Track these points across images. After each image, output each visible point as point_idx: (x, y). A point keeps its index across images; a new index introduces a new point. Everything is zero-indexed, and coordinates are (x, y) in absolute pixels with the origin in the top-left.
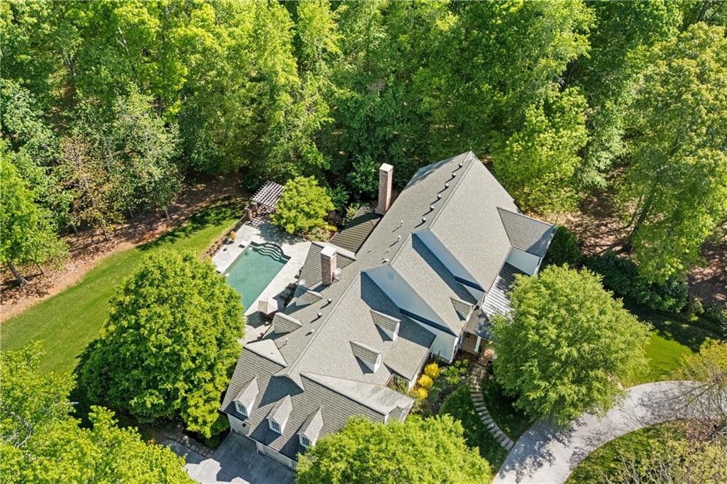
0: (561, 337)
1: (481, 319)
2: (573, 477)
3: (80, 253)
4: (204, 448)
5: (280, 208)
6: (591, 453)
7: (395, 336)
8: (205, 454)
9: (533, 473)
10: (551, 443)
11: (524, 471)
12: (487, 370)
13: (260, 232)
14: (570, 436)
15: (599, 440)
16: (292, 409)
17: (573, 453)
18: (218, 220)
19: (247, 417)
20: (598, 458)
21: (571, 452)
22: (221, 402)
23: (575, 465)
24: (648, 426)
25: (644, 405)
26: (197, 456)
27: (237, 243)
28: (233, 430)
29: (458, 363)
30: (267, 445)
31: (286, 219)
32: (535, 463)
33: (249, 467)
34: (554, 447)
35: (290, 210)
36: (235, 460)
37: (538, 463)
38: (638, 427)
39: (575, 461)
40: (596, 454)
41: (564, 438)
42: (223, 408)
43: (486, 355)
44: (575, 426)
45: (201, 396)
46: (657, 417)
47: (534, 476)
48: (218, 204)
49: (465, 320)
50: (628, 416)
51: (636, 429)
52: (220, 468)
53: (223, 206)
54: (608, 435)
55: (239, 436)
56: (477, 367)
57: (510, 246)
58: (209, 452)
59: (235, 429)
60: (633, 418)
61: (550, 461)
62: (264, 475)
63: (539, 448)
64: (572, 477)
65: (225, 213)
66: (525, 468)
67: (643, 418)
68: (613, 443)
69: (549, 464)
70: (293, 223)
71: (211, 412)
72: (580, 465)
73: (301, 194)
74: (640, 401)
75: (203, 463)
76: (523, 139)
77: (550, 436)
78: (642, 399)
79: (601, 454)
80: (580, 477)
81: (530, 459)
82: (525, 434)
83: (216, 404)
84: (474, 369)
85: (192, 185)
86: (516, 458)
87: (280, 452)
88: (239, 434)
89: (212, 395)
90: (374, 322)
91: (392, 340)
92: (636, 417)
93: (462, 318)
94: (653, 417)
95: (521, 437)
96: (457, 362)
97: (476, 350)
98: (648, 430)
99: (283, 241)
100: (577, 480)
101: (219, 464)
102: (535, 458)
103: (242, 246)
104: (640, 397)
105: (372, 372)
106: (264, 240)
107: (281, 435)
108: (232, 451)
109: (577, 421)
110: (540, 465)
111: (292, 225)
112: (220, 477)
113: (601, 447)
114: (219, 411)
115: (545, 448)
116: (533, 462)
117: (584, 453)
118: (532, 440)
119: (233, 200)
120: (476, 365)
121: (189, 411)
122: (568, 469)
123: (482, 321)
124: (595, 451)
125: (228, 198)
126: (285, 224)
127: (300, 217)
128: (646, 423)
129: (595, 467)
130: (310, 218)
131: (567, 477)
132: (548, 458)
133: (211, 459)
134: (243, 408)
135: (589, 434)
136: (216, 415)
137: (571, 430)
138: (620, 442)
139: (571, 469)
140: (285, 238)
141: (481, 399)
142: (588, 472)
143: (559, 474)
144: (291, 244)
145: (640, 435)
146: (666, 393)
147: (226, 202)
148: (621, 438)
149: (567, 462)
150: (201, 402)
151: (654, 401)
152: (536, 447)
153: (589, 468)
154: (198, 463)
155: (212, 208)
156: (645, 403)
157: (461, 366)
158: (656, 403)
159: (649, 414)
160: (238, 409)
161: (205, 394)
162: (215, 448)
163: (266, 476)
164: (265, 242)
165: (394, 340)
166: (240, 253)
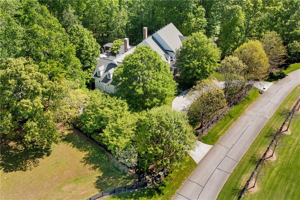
13: (106, 55)
16: (114, 70)
19: (100, 77)
30: (106, 83)
70: (116, 50)
87: (110, 84)
93: (167, 60)
107: (111, 79)
134: (99, 72)
160: (98, 75)
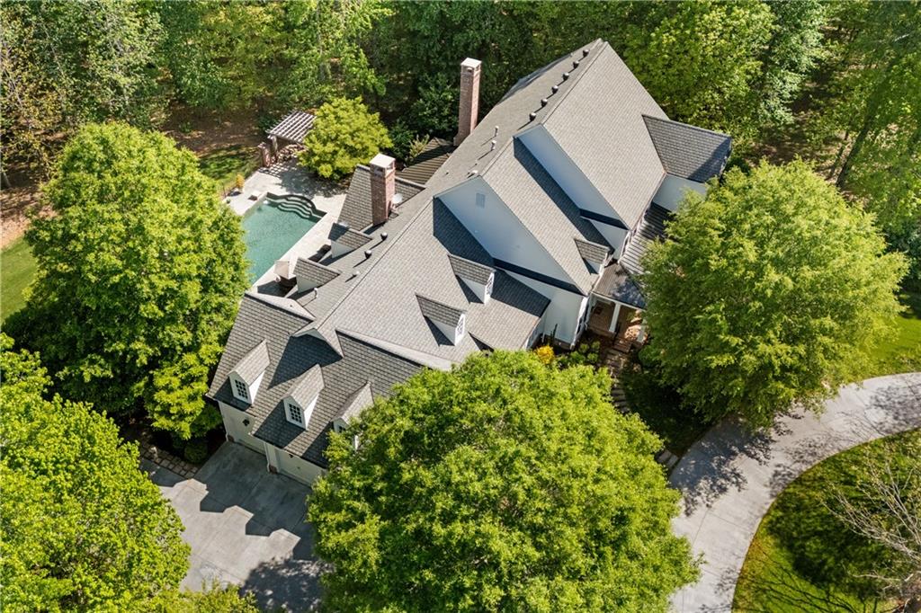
0: (764, 259)
1: (621, 277)
2: (777, 507)
3: (12, 213)
4: (183, 463)
5: (311, 141)
6: (802, 474)
7: (487, 298)
8: (183, 473)
9: (712, 502)
10: (737, 459)
11: (698, 498)
12: (629, 358)
13: (280, 181)
14: (768, 449)
15: (814, 454)
16: (323, 385)
17: (774, 473)
18: (220, 173)
19: (250, 405)
20: (815, 480)
21: (770, 470)
22: (209, 384)
23: (779, 490)
24: (890, 435)
25: (881, 406)
26: (171, 475)
27: (246, 193)
28: (229, 436)
29: (584, 347)
30: (281, 448)
31: (319, 156)
32: (715, 488)
33: (254, 490)
34: (741, 463)
35: (324, 143)
36: (233, 481)
37: (720, 487)
38: (875, 436)
39: (779, 485)
40: (811, 474)
41: (758, 451)
42: (211, 394)
43: (627, 337)
44: (773, 434)
45: (176, 375)
46: (904, 423)
47: (713, 506)
48: (221, 154)
49: (596, 273)
50: (857, 422)
51: (872, 439)
52: (207, 492)
53: (228, 156)
54: (828, 448)
55: (239, 447)
56: (614, 355)
57: (664, 172)
58: (190, 470)
59: (232, 435)
60: (866, 424)
61: (738, 484)
62: (278, 502)
63: (719, 466)
64: (775, 508)
65: (230, 164)
66: (699, 494)
67: (881, 423)
68: (837, 458)
69: (737, 489)
70: (330, 162)
71: (192, 398)
72: (787, 490)
73: (342, 121)
74: (874, 401)
75: (178, 486)
76: (676, 27)
77: (734, 448)
78: (876, 397)
79: (819, 475)
80: (788, 508)
81: (705, 481)
82: (694, 446)
83: (201, 386)
84: (609, 356)
85: (184, 132)
86: (683, 481)
87: (302, 457)
88: (240, 444)
89: (193, 371)
90: (454, 271)
91: (482, 303)
92: (869, 422)
93: (592, 270)
94: (896, 422)
95: (689, 450)
96: (582, 346)
97: (612, 329)
98: (893, 440)
99: (315, 193)
100: (784, 512)
101: (205, 486)
102: (714, 480)
103: (253, 198)
104: (873, 395)
105: (452, 345)
106: (287, 191)
107: (304, 430)
108: (227, 468)
109: (776, 428)
110: (723, 490)
111: (329, 166)
112: (206, 506)
113: (819, 464)
114: (204, 398)
115: (728, 466)
116: (711, 486)
117: (791, 474)
118: (706, 454)
119: (244, 150)
120: (612, 351)
121: (156, 396)
122: (768, 496)
123: (623, 279)
124: (809, 470)
125: (237, 147)
126: (318, 163)
127: (340, 153)
128: (886, 431)
129: (812, 493)
130: (355, 156)
131: (768, 507)
132: (734, 480)
133: (193, 480)
134: (243, 387)
135: (797, 446)
136: (201, 404)
137: (768, 441)
138: (848, 456)
139: (772, 496)
140: (319, 189)
141: (623, 397)
142: (801, 500)
143: (754, 503)
144: (326, 196)
145: (879, 447)
146: (914, 389)
147: (234, 152)
148: (848, 451)
149: (766, 486)
150: (176, 382)
151: (896, 401)
152: (714, 465)
153: (802, 495)
154: (172, 486)
155: (212, 159)
156: (882, 404)
157: (589, 351)
158: (899, 403)
159: (890, 418)
160: (236, 393)
161: (183, 370)
162: (200, 463)
163: (282, 503)
164: (287, 193)
165: (485, 302)
166: (249, 207)
